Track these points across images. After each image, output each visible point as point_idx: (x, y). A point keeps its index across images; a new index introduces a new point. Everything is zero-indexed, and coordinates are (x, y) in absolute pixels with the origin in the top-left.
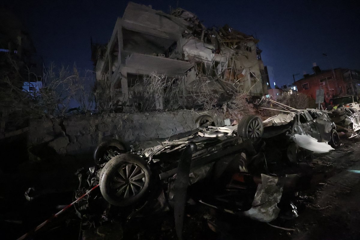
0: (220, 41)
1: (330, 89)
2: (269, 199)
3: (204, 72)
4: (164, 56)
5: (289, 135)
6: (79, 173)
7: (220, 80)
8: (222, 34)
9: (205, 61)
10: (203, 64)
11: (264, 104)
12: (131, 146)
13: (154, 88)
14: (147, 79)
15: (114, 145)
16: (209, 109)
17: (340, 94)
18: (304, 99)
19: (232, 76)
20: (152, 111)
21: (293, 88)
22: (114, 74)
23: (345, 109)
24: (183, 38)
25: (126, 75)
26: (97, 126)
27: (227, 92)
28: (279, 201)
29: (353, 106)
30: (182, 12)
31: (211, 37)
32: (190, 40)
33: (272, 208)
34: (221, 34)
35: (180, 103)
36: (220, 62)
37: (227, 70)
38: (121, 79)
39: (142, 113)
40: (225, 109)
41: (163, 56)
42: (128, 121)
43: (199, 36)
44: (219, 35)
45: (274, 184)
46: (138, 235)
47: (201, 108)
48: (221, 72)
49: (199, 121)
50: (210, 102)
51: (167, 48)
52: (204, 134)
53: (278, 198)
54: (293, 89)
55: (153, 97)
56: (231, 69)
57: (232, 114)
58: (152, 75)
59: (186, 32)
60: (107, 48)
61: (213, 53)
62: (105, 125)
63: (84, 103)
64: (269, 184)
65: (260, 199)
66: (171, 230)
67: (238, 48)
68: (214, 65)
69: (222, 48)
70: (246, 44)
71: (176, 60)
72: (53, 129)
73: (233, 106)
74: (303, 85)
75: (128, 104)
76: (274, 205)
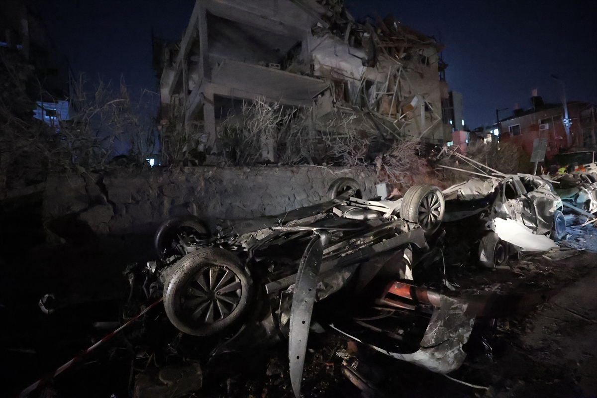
0: (378, 44)
1: (556, 138)
2: (450, 337)
3: (346, 97)
4: (279, 68)
5: (484, 219)
6: (130, 273)
7: (373, 114)
8: (381, 32)
9: (349, 79)
10: (346, 84)
11: (444, 159)
12: (219, 228)
13: (259, 126)
14: (248, 109)
15: (189, 225)
16: (352, 164)
17: (572, 147)
18: (512, 154)
19: (393, 107)
20: (254, 165)
21: (493, 132)
22: (192, 95)
23: (581, 176)
24: (313, 36)
25: (212, 99)
26: (161, 188)
27: (383, 135)
28: (466, 341)
29: (592, 168)
31: (363, 36)
32: (325, 39)
33: (453, 352)
34: (379, 31)
35: (304, 153)
36: (376, 82)
37: (386, 97)
38: (204, 104)
39: (238, 167)
40: (379, 165)
41: (277, 68)
42: (214, 181)
43: (342, 33)
44: (376, 32)
45: (461, 312)
46: (228, 382)
47: (338, 163)
48: (375, 100)
49: (335, 188)
50: (355, 153)
51: (284, 51)
52: (343, 213)
53: (465, 335)
54: (493, 134)
55: (258, 140)
56: (392, 95)
57: (390, 175)
58: (257, 102)
59: (319, 25)
60: (180, 48)
61: (364, 65)
62: (174, 187)
63: (138, 146)
64: (452, 312)
65: (435, 337)
66: (282, 376)
67: (408, 58)
68: (364, 87)
69: (380, 58)
70: (422, 51)
71: (299, 76)
72: (87, 190)
73: (394, 161)
74: (510, 127)
75: (214, 150)
76: (458, 347)
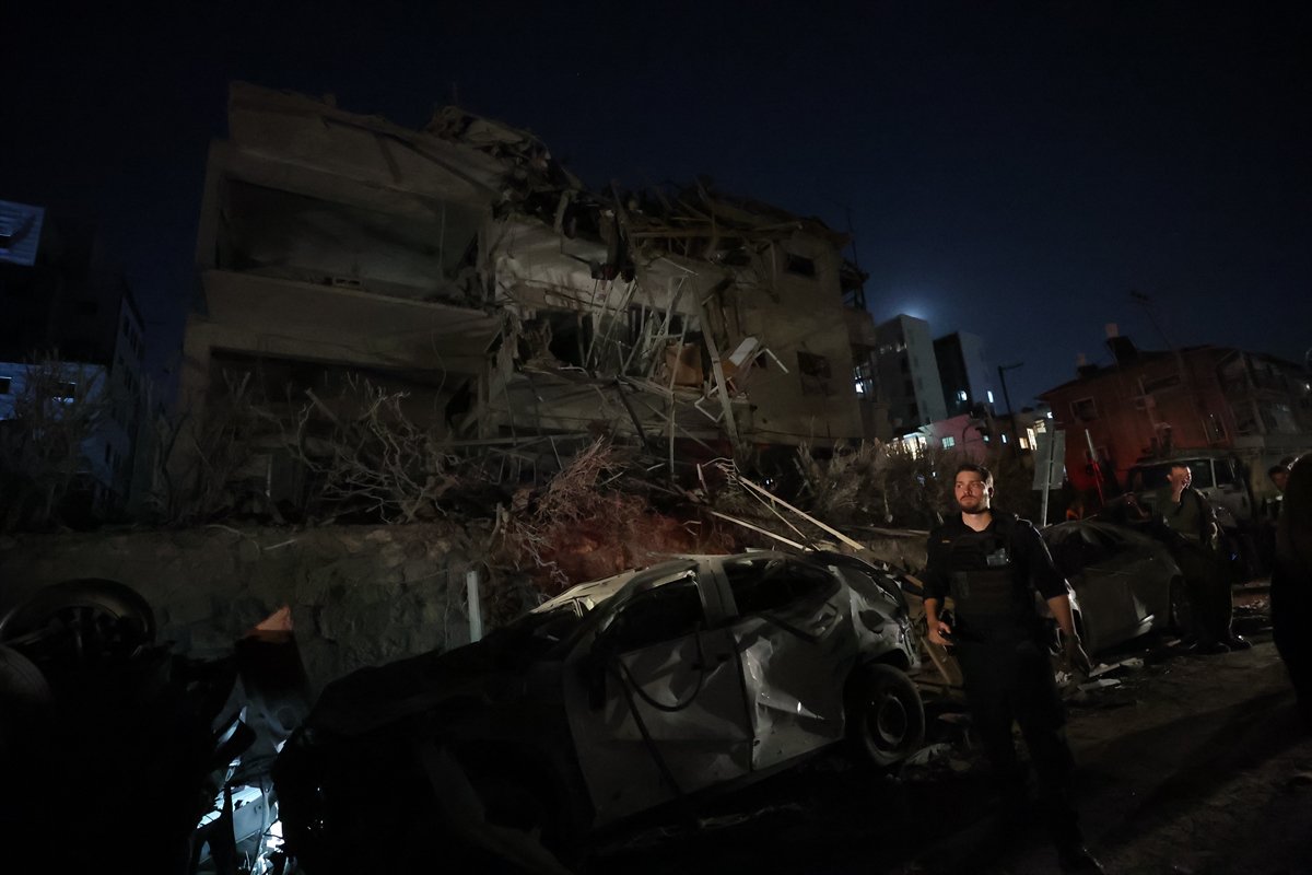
0: (629, 232)
8: (639, 208)
24: (498, 219)
30: (467, 122)
34: (633, 205)
37: (678, 346)
43: (549, 214)
48: (650, 350)
59: (506, 197)
61: (594, 276)
67: (734, 260)
74: (1074, 404)
